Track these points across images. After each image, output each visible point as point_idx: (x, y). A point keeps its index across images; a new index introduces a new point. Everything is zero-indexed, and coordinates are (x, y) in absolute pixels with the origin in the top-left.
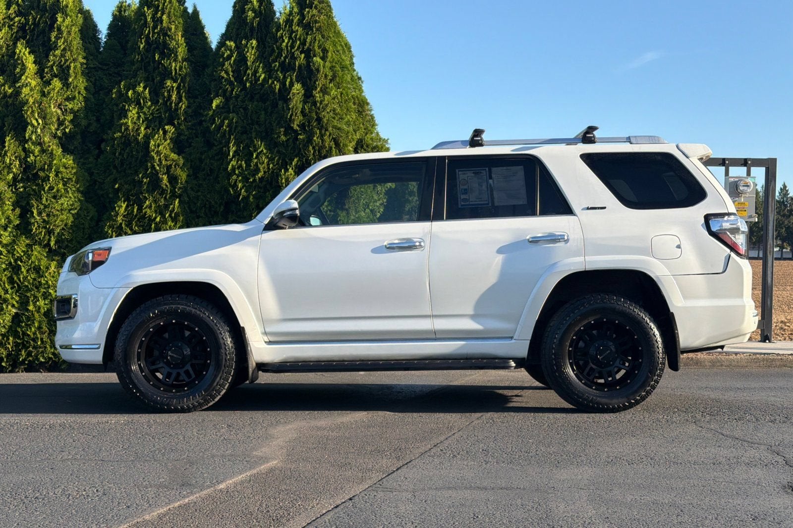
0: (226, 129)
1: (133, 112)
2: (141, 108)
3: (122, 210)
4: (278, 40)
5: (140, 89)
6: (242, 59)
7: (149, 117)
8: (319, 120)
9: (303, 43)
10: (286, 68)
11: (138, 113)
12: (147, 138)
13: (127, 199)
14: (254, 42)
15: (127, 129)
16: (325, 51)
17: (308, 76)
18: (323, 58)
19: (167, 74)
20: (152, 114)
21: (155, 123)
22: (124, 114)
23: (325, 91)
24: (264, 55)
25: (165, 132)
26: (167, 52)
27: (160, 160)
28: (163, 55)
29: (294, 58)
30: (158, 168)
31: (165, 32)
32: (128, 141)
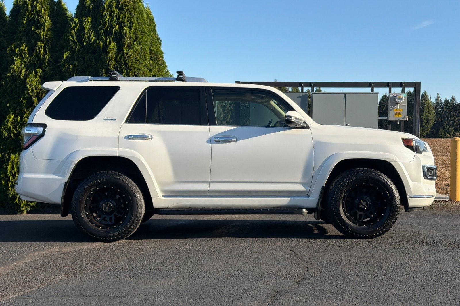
0: (71, 71)
1: (18, 62)
2: (23, 58)
3: (11, 119)
4: (103, 17)
5: (23, 47)
6: (82, 29)
7: (27, 64)
8: (126, 64)
9: (118, 18)
10: (108, 33)
11: (21, 62)
12: (26, 76)
13: (14, 113)
14: (89, 19)
15: (14, 71)
16: (131, 23)
17: (119, 38)
18: (130, 28)
19: (38, 38)
20: (29, 62)
21: (31, 67)
22: (13, 62)
23: (129, 47)
24: (94, 26)
25: (36, 73)
26: (39, 25)
27: (32, 89)
28: (37, 27)
29: (112, 27)
30: (31, 94)
31: (38, 14)
32: (15, 78)
